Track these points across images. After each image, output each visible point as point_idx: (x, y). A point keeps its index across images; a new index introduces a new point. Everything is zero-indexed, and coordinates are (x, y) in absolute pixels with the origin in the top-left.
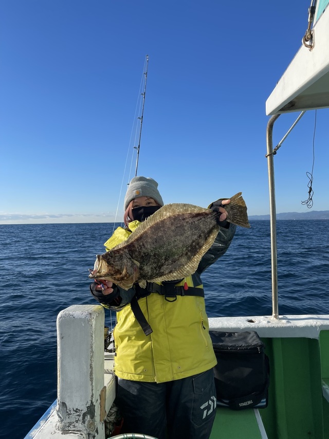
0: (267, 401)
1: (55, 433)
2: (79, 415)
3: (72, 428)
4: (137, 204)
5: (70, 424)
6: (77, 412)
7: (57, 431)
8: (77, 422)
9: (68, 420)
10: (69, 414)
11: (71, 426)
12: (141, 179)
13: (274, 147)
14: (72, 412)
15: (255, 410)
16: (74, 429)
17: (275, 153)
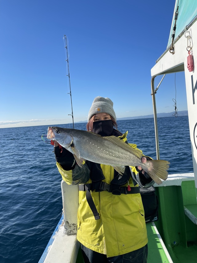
0: (158, 218)
1: (64, 236)
2: (75, 227)
3: (72, 233)
4: (97, 118)
5: (71, 231)
6: (74, 225)
7: (65, 235)
8: (74, 230)
9: (69, 230)
10: (70, 227)
11: (72, 232)
12: (101, 99)
13: (155, 89)
14: (72, 225)
15: (152, 222)
16: (73, 233)
17: (156, 93)
